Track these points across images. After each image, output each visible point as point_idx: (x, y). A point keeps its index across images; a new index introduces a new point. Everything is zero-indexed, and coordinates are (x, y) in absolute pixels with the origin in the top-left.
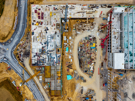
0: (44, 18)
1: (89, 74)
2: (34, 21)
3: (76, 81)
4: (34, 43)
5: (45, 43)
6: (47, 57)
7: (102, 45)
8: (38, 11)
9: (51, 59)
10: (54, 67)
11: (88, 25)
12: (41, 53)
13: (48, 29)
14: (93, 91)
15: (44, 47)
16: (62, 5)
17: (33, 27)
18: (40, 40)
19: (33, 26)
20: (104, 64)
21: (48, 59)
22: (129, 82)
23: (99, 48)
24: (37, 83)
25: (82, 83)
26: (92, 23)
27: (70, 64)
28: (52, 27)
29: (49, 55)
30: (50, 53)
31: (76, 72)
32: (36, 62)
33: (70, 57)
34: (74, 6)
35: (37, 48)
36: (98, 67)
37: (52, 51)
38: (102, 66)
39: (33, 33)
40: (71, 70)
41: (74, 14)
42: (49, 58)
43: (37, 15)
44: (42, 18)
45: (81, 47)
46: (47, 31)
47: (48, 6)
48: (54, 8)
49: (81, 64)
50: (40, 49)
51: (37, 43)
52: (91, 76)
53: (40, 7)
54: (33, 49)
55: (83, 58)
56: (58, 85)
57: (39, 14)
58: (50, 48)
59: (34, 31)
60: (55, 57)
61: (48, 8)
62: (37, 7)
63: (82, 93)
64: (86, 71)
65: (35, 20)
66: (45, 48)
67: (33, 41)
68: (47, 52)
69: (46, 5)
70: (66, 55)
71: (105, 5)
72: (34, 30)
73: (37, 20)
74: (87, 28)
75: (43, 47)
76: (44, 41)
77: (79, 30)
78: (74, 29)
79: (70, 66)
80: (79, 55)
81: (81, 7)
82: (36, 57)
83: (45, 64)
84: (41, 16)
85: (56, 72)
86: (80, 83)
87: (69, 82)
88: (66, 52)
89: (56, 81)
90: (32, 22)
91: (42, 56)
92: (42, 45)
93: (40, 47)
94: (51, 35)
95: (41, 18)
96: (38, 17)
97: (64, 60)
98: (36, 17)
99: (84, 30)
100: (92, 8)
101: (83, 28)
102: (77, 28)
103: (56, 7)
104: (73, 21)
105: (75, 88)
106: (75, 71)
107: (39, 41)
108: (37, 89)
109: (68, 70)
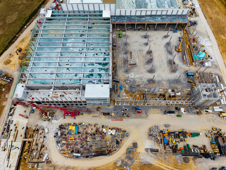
1: (123, 136)
3: (136, 162)
7: (74, 114)
11: (35, 138)
14: (150, 130)
20: (106, 112)
22: (132, 77)
23: (78, 119)
25: (138, 150)
26: (34, 131)
31: (119, 164)
36: (110, 120)
38: (108, 114)
41: (9, 165)
45: (72, 152)
49: (104, 151)
52: (125, 134)
55: (94, 148)
63: (157, 151)
64: (118, 143)
71: (11, 109)
74: (42, 140)
77: (41, 155)
78: (38, 166)
80: (87, 157)
86: (140, 155)
99: (43, 146)
100: (8, 132)
101: (39, 149)
102: (35, 160)
105: (150, 165)
106: (118, 166)
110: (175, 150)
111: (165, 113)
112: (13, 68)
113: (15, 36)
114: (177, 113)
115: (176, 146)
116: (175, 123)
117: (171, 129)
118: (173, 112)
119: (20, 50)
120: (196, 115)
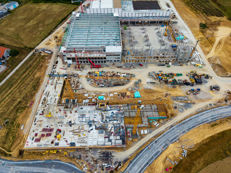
0: (52, 127)
2: (52, 143)
3: (141, 88)
4: (89, 142)
5: (90, 125)
6: (111, 122)
7: (98, 67)
8: (37, 137)
9: (113, 117)
10: (125, 113)
11: (72, 79)
12: (104, 131)
13: (70, 122)
14: (149, 73)
15: (96, 126)
16: (41, 104)
17: (63, 144)
18: (85, 133)
19: (60, 144)
20: (119, 66)
21: (115, 120)
22: (135, 48)
23: (100, 70)
24: (152, 136)
25: (142, 83)
27: (120, 95)
28: (68, 117)
29: (108, 120)
30: (105, 119)
31: (130, 89)
32: (118, 137)
33: (111, 95)
34: (45, 92)
35: (97, 137)
36: (122, 70)
37: (102, 116)
38: (121, 67)
39: (73, 144)
40: (128, 93)
41: (56, 92)
42: (113, 119)
43: (44, 138)
44: (51, 130)
45: (98, 84)
46: (72, 123)
47: (36, 122)
48: (40, 115)
49: (120, 84)
50: (99, 133)
51: (89, 138)
52: (132, 76)
53: (33, 134)
54: (99, 143)
55: (113, 83)
56: (150, 108)
57: (43, 135)
58: (98, 118)
59: (69, 143)
60: (111, 111)
61: (39, 123)
62: (32, 138)
63: (155, 83)
64: (128, 80)
65: (50, 142)
66: (98, 126)
67: (84, 145)
68: (104, 122)
69: (33, 125)
70: (108, 99)
71: (54, 66)
72: (67, 142)
73: (52, 138)
74: (77, 79)
75: (96, 128)
76: (86, 127)
77: (77, 86)
78: (76, 91)
79: (123, 95)
80: (109, 86)
81: (49, 86)
82: (112, 137)
83: (121, 125)
84: (48, 131)
85: (133, 110)
86: (143, 85)
87: (143, 95)
88: (104, 99)
89: (145, 110)
90: (53, 146)
91: (110, 129)
92: (92, 130)
93: (95, 132)
94: (79, 118)
95: (50, 133)
96: (47, 137)
97: (115, 101)
98: (46, 140)
99: (78, 82)
101: (76, 83)
102: (74, 89)
103: (40, 112)
104: (64, 93)
105: (150, 89)
107: (87, 135)
108: (162, 137)
109: (128, 97)
110: (166, 82)
111: (159, 65)
112: (52, 47)
113: (52, 31)
114: (167, 65)
115: (167, 80)
116: (166, 70)
117: (163, 73)
118: (164, 65)
119: (56, 37)
120: (180, 66)
